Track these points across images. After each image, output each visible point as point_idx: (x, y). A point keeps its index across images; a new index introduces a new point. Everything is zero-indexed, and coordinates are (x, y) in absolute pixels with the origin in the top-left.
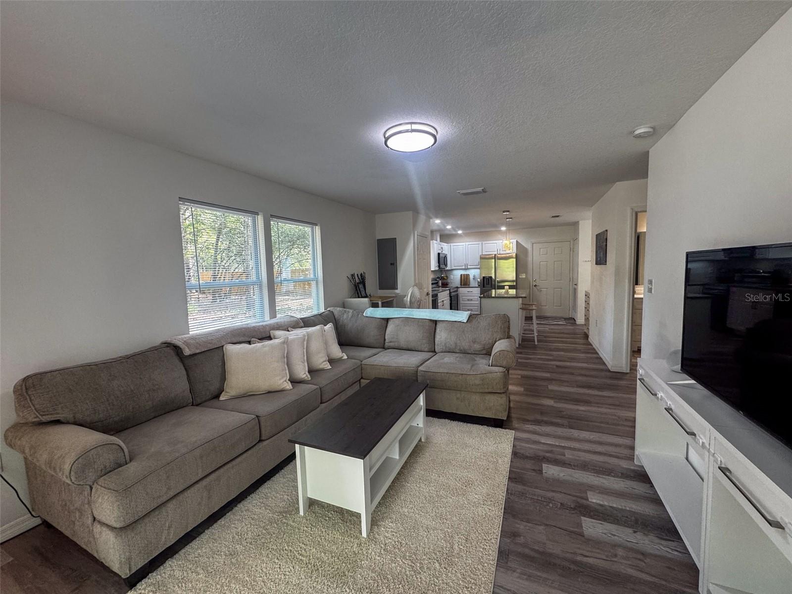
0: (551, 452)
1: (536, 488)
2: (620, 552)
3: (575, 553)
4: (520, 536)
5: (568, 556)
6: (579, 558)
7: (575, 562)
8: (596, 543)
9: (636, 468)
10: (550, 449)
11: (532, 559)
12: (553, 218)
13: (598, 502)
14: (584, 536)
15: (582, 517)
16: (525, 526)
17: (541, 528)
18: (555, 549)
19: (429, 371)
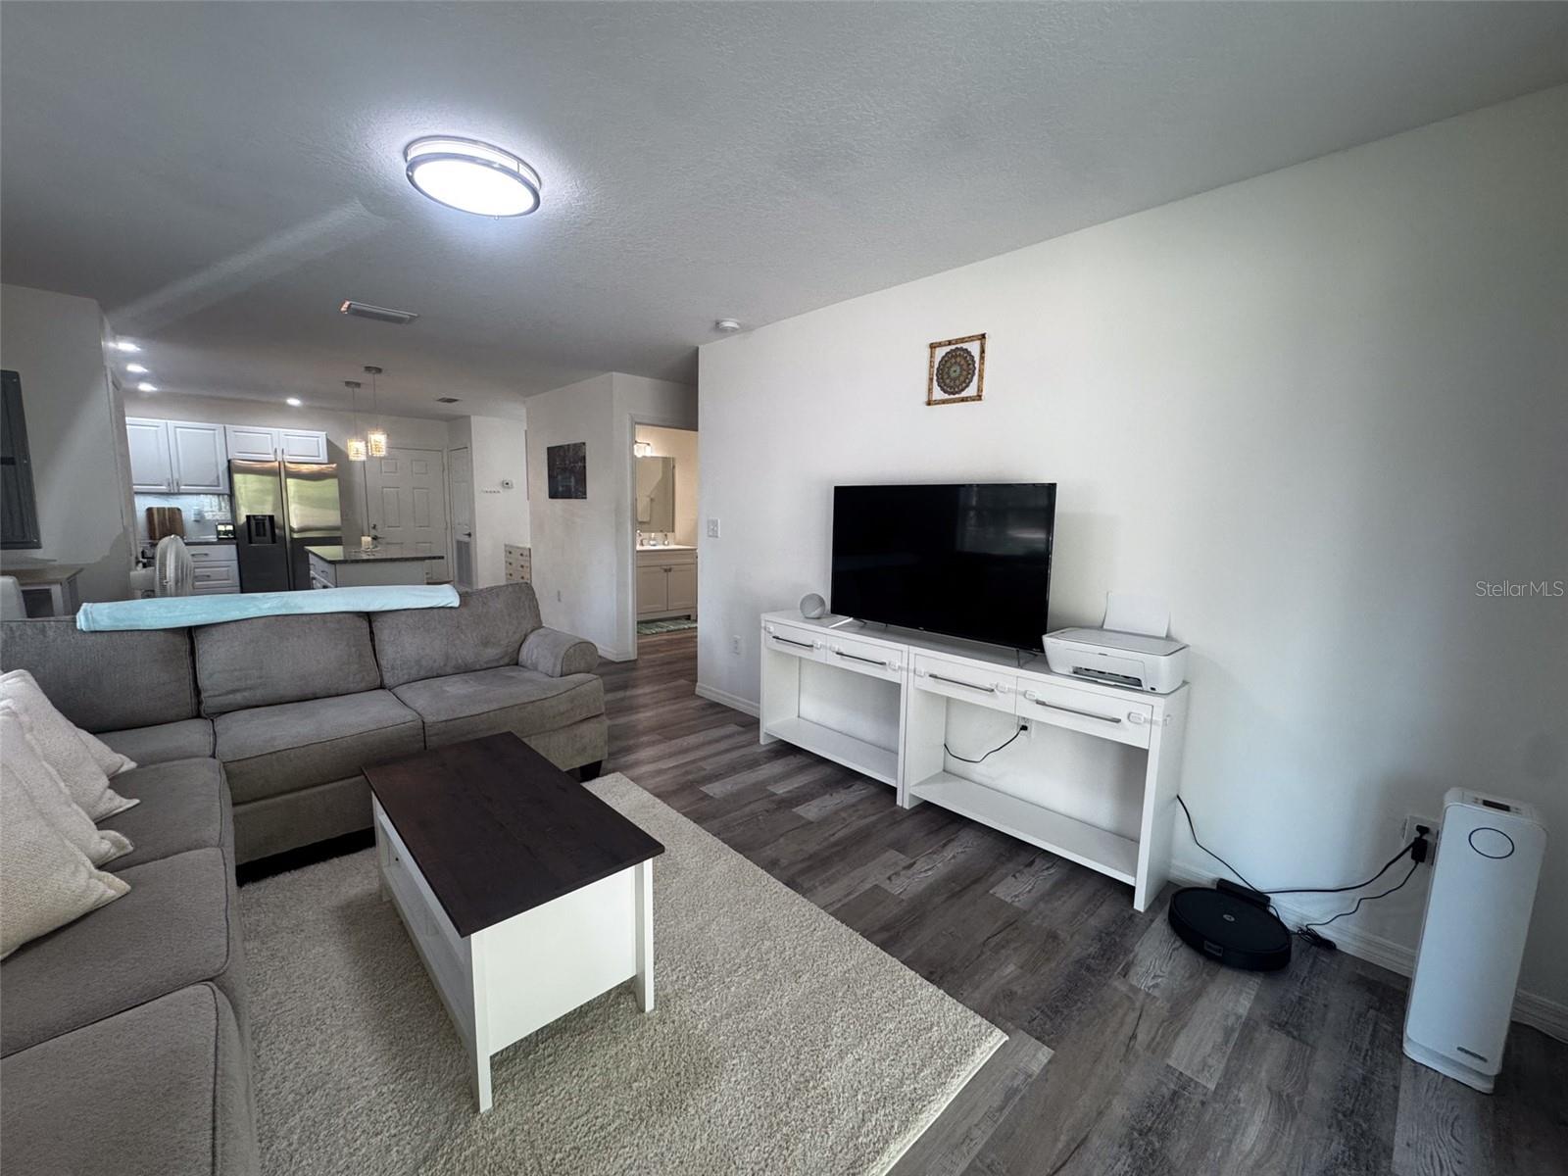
0: (687, 773)
1: (729, 812)
2: (843, 815)
3: (826, 839)
4: (778, 860)
5: (825, 844)
6: (832, 839)
7: (836, 844)
8: (823, 822)
9: (768, 748)
10: (683, 770)
11: (810, 869)
12: (440, 403)
13: (785, 790)
14: (812, 823)
15: (794, 810)
16: (770, 849)
17: (782, 840)
18: (812, 847)
19: (456, 717)
